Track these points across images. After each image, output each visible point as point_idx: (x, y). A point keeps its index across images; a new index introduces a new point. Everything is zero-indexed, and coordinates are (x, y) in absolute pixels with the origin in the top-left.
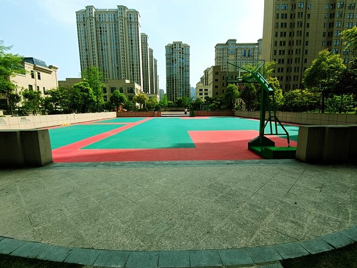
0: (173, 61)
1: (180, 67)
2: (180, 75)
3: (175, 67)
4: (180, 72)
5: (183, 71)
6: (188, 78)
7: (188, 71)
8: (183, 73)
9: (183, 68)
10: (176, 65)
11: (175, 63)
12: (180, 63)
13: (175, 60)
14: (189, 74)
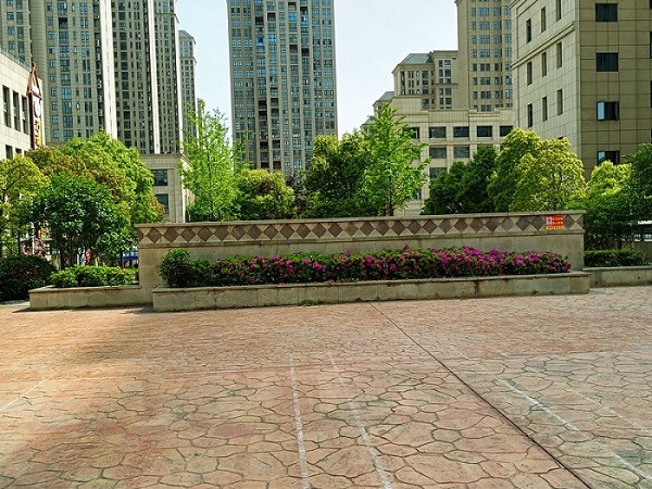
0: (259, 20)
1: (293, 47)
2: (295, 80)
4: (294, 68)
5: (305, 63)
6: (331, 94)
7: (331, 64)
8: (306, 72)
9: (305, 52)
10: (277, 38)
11: (272, 28)
12: (293, 28)
13: (272, 16)
14: (333, 77)
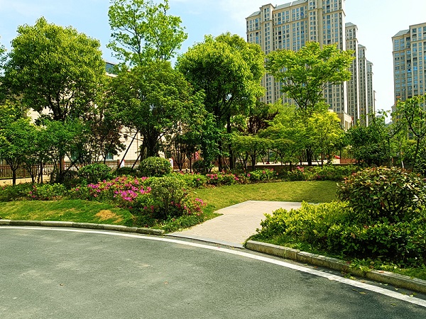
3: (415, 72)
